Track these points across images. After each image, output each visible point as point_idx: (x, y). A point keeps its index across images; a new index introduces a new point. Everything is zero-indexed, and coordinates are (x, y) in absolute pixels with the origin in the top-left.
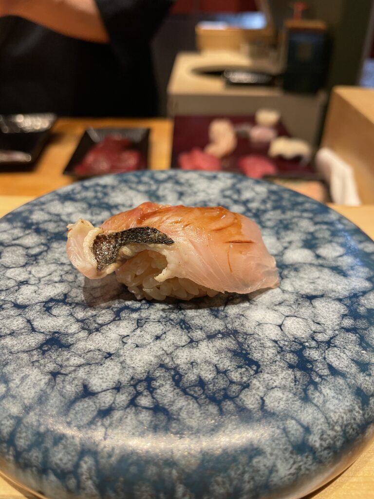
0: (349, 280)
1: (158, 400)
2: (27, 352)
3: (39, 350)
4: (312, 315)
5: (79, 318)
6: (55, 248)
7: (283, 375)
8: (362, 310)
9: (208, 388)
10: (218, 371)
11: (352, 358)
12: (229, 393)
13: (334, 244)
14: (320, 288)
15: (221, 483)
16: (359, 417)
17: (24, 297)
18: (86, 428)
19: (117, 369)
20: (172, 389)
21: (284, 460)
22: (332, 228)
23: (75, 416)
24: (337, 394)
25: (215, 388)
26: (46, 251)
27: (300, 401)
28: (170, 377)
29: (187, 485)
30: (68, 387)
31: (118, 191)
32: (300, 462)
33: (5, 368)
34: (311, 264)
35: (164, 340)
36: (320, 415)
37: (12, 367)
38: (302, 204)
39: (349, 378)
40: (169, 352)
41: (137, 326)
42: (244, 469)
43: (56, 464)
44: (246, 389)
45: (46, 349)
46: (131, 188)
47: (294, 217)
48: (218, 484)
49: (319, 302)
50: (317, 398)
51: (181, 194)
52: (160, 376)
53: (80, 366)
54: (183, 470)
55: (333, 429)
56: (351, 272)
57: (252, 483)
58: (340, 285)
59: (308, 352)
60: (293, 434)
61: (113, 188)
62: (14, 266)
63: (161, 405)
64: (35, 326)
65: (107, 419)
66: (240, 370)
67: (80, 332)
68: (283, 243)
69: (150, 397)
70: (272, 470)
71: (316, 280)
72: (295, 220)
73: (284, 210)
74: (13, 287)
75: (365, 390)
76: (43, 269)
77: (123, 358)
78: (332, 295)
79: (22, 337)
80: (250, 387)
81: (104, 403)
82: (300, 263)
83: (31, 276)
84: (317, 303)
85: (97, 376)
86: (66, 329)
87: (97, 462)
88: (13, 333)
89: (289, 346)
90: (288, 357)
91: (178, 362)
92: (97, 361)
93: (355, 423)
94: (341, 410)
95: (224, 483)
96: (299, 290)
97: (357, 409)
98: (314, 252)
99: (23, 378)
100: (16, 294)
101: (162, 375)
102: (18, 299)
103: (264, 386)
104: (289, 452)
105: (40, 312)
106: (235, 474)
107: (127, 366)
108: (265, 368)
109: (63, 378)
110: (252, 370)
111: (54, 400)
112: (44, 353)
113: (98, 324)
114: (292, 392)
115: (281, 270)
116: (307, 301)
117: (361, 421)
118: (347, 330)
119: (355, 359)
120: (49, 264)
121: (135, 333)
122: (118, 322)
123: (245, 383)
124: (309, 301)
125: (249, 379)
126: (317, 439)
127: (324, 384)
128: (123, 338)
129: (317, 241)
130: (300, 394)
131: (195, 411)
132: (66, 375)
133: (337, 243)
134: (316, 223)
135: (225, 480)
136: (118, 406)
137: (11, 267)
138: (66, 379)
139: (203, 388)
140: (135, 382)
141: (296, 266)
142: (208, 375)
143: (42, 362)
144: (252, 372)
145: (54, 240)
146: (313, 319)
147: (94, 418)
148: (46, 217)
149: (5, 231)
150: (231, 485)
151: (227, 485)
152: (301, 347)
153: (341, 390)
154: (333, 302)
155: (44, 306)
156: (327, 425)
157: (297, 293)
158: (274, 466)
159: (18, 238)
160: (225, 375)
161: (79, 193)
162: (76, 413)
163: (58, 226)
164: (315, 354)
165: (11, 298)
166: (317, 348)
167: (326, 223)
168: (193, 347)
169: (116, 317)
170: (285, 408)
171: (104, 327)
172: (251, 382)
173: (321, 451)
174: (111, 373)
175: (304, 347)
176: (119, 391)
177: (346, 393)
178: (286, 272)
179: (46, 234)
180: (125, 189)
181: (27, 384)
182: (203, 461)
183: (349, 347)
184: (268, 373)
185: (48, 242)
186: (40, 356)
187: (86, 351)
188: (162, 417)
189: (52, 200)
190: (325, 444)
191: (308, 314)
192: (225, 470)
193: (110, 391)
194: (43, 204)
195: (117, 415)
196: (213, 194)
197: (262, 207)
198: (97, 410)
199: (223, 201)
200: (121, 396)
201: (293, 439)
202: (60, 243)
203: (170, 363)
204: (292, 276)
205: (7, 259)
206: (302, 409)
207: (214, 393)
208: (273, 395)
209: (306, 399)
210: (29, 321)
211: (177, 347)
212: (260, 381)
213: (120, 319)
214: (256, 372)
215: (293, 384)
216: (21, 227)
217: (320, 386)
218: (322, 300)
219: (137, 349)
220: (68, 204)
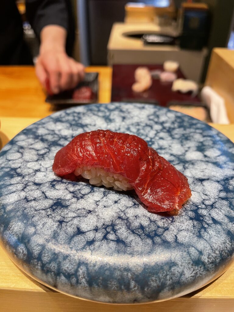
0: (223, 170)
1: (119, 236)
2: (44, 210)
3: (51, 209)
4: (203, 190)
5: (71, 191)
6: (53, 150)
7: (187, 223)
8: (231, 187)
9: (146, 230)
10: (151, 221)
11: (225, 214)
12: (157, 233)
13: (215, 149)
14: (207, 174)
15: (155, 280)
16: (229, 247)
17: (39, 179)
18: (80, 251)
19: (95, 219)
20: (126, 230)
21: (188, 269)
22: (213, 139)
23: (74, 244)
24: (217, 234)
25: (149, 230)
26: (48, 152)
27: (196, 237)
28: (124, 224)
29: (136, 281)
30: (69, 229)
31: (87, 116)
32: (197, 270)
33: (33, 219)
34: (202, 161)
35: (119, 203)
36: (208, 245)
37: (37, 218)
38: (195, 124)
39: (224, 225)
40: (123, 210)
41: (104, 196)
42: (167, 273)
43: (65, 270)
44: (167, 231)
45: (55, 208)
46: (94, 114)
47: (191, 132)
48: (153, 281)
49: (206, 183)
50: (206, 236)
51: (124, 118)
52: (119, 223)
53: (74, 217)
54: (134, 273)
55: (215, 253)
56: (225, 166)
57: (171, 281)
58: (218, 173)
59: (200, 211)
60: (193, 255)
61: (84, 114)
62: (31, 161)
63: (120, 239)
64: (47, 195)
65: (92, 246)
66: (163, 221)
67: (72, 198)
68: (185, 148)
69: (114, 235)
70: (182, 274)
71: (204, 170)
72: (192, 134)
73: (185, 128)
74: (32, 173)
75: (232, 232)
76: (47, 163)
77: (98, 213)
78: (214, 179)
79: (41, 201)
80: (169, 230)
81: (90, 237)
82: (195, 160)
83: (41, 167)
84: (205, 183)
85: (84, 223)
86: (65, 197)
87: (87, 269)
88: (35, 199)
89: (190, 207)
90: (189, 214)
91: (128, 216)
92: (83, 215)
93: (226, 250)
94: (219, 243)
95: (156, 281)
96: (195, 176)
97: (228, 242)
98: (203, 153)
99: (43, 224)
100: (34, 177)
101: (120, 223)
102: (36, 180)
103: (177, 229)
104: (191, 265)
105: (49, 187)
106: (162, 276)
107: (100, 218)
108: (177, 220)
109: (65, 224)
110: (170, 220)
111: (62, 236)
112: (54, 210)
113: (82, 194)
114: (192, 232)
115: (184, 164)
116: (199, 182)
117: (230, 249)
118: (223, 199)
119: (227, 215)
120: (51, 160)
121: (103, 199)
122: (93, 193)
123: (166, 227)
124: (200, 182)
125: (168, 226)
126: (206, 258)
127: (210, 228)
128: (97, 202)
129: (204, 147)
130: (197, 234)
131: (139, 242)
132: (67, 222)
133: (216, 148)
134: (204, 136)
135: (156, 279)
136: (97, 239)
137: (29, 161)
138: (67, 225)
139: (143, 230)
140: (105, 227)
141: (193, 162)
142: (145, 223)
143: (53, 215)
144: (170, 222)
145: (52, 145)
146: (203, 192)
147: (85, 246)
148: (46, 132)
149: (23, 140)
150: (160, 282)
151: (158, 282)
152: (197, 208)
153: (219, 232)
154: (214, 183)
155: (51, 184)
156: (212, 250)
157: (194, 177)
158: (183, 272)
159: (32, 144)
160: (155, 223)
161: (64, 117)
162: (75, 243)
163: (54, 137)
164: (204, 212)
165: (32, 179)
166: (206, 209)
167: (210, 136)
168: (136, 208)
169: (91, 190)
170: (189, 241)
171: (86, 196)
172: (169, 227)
173: (208, 264)
174: (92, 221)
175: (198, 208)
176: (97, 231)
177: (222, 233)
178: (187, 165)
179: (47, 142)
180: (91, 115)
181: (46, 227)
182: (145, 269)
183: (224, 208)
184: (179, 222)
185: (49, 147)
186: (51, 212)
187: (77, 209)
188: (121, 245)
189: (49, 122)
190: (210, 261)
191: (200, 189)
192: (157, 273)
193: (92, 231)
194: (44, 124)
195: (97, 244)
196: (143, 118)
197: (172, 126)
198: (86, 241)
199: (149, 122)
200: (98, 234)
201: (193, 257)
202: (56, 148)
203: (124, 216)
204: (190, 167)
205: (27, 157)
206: (198, 242)
207: (149, 233)
208: (182, 234)
209: (200, 236)
210: (43, 193)
211: (127, 208)
212: (174, 227)
213: (94, 192)
214: (172, 222)
215: (193, 228)
216: (33, 138)
217: (207, 229)
218: (208, 182)
219: (105, 208)
220: (58, 124)
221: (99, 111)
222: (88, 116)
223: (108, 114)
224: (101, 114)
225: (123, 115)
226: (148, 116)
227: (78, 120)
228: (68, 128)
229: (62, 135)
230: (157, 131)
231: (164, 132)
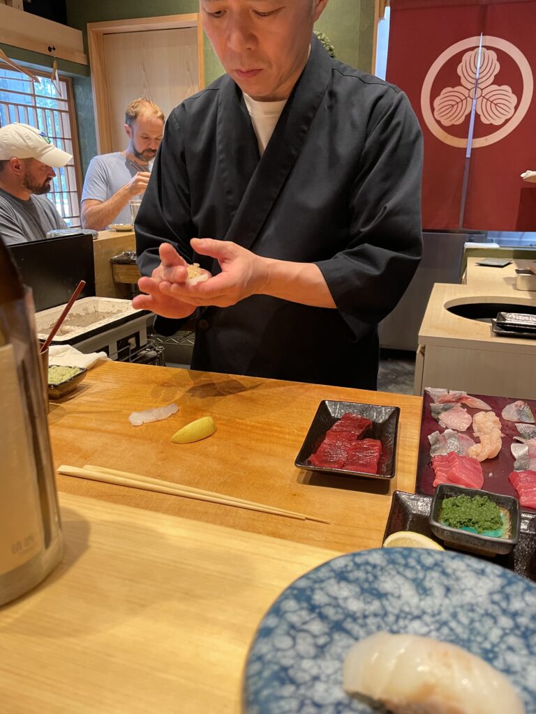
6: (337, 640)
17: (319, 694)
26: (330, 643)
31: (387, 574)
46: (398, 572)
51: (448, 590)
61: (382, 569)
62: (307, 656)
74: (309, 681)
76: (329, 665)
83: (321, 671)
100: (312, 691)
102: (315, 696)
120: (334, 659)
145: (335, 630)
148: (326, 599)
149: (294, 612)
155: (335, 709)
159: (306, 623)
163: (337, 613)
165: (309, 694)
179: (327, 621)
180: (393, 572)
185: (331, 632)
189: (329, 578)
197: (532, 626)
199: (491, 608)
205: (301, 647)
216: (307, 609)
220: (343, 584)
221: (407, 566)
222: (389, 574)
223: (421, 575)
224: (409, 574)
225: (446, 582)
226: (491, 594)
227: (373, 582)
228: (357, 597)
229: (348, 611)
230: (504, 629)
231: (516, 635)
